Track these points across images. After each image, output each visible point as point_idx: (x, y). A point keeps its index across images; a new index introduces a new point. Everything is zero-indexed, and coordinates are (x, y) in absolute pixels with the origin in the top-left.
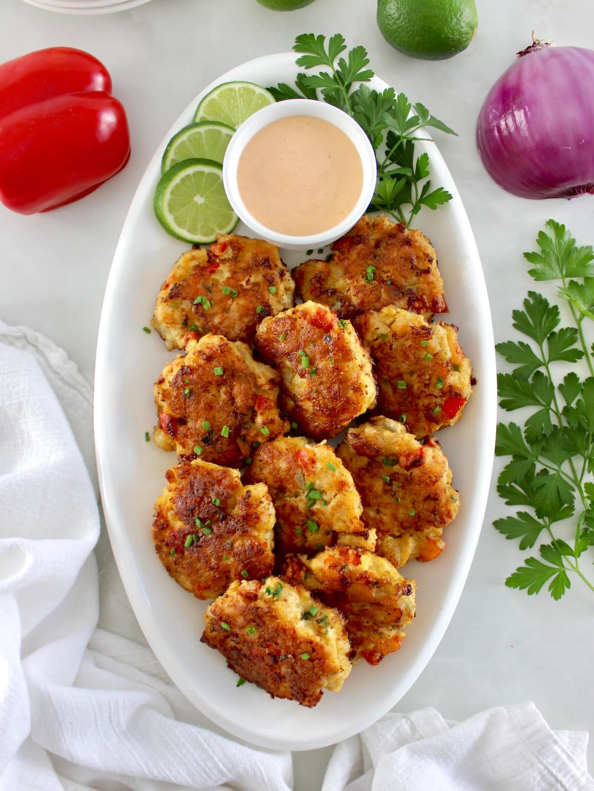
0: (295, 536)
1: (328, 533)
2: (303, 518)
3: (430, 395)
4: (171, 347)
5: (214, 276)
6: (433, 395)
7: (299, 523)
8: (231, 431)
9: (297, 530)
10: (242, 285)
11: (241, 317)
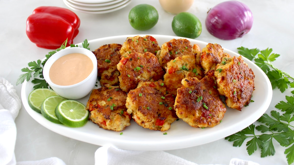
1: (196, 66)
6: (149, 42)
8: (163, 96)
10: (107, 97)
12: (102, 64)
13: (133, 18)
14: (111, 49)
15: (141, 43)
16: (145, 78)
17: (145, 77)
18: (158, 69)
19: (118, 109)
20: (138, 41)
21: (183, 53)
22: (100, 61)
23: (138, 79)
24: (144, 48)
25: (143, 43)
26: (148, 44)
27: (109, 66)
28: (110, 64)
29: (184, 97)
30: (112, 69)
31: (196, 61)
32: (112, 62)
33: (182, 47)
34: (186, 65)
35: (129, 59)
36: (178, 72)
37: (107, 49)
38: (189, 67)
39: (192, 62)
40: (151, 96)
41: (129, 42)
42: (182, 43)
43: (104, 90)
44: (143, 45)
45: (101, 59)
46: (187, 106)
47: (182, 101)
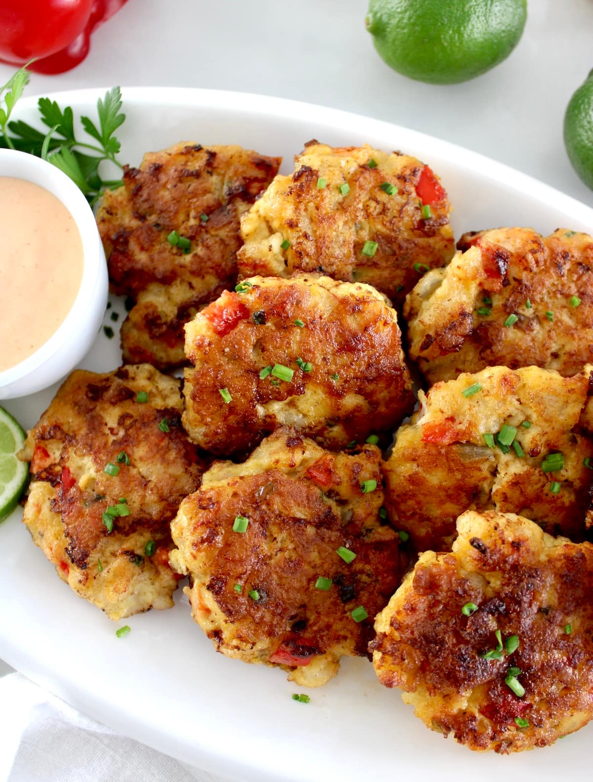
0: (558, 498)
1: (574, 441)
2: (537, 472)
3: (400, 211)
4: (168, 599)
5: (82, 482)
6: (403, 207)
7: (540, 484)
8: (347, 546)
9: (551, 490)
10: (114, 441)
11: (164, 461)
12: (147, 250)
13: (385, 19)
14: (214, 179)
15: (360, 206)
16: (305, 416)
17: (305, 412)
18: (386, 388)
19: (134, 531)
20: (346, 188)
21: (547, 328)
22: (145, 235)
23: (269, 416)
24: (365, 234)
25: (373, 204)
26: (395, 213)
27: (179, 270)
28: (188, 258)
29: (431, 616)
30: (191, 286)
31: (583, 411)
32: (196, 255)
33: (555, 293)
34: (522, 426)
35: (252, 314)
36: (467, 449)
37: (197, 175)
38: (532, 446)
39: (562, 418)
40: (290, 534)
41: (298, 184)
42: (567, 266)
43: (113, 400)
44: (368, 215)
45: (153, 219)
46: (428, 659)
47: (412, 633)
